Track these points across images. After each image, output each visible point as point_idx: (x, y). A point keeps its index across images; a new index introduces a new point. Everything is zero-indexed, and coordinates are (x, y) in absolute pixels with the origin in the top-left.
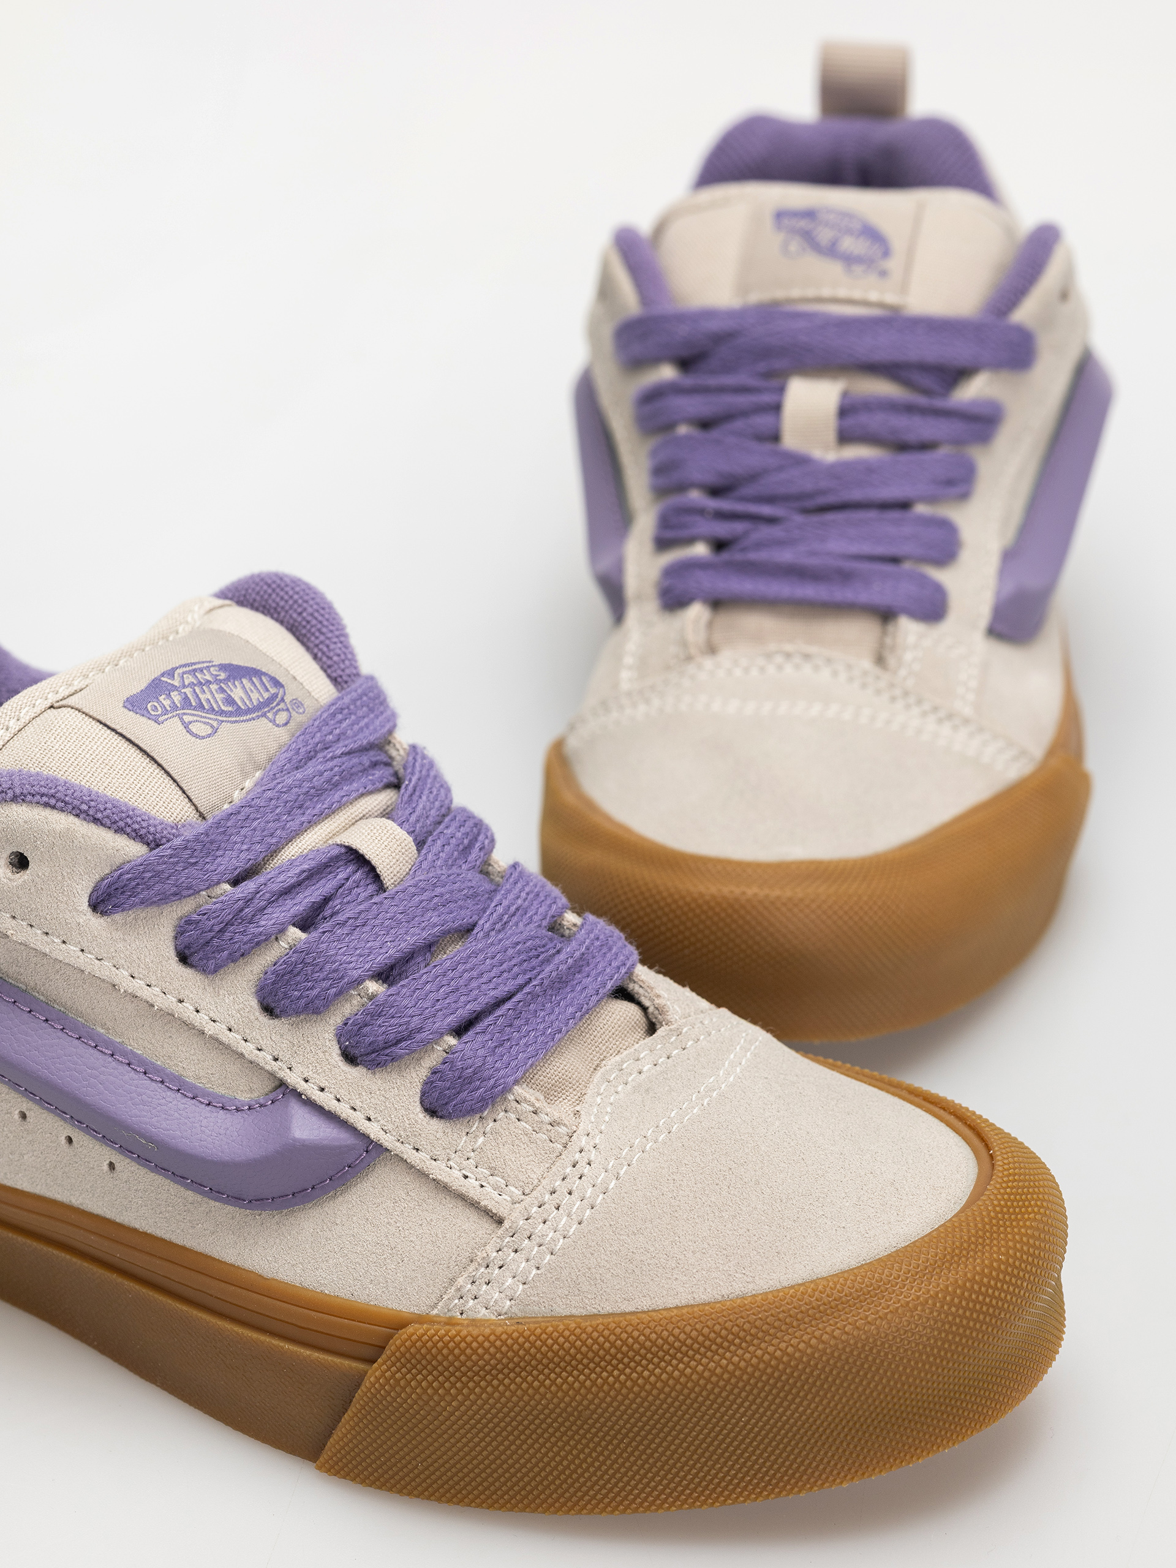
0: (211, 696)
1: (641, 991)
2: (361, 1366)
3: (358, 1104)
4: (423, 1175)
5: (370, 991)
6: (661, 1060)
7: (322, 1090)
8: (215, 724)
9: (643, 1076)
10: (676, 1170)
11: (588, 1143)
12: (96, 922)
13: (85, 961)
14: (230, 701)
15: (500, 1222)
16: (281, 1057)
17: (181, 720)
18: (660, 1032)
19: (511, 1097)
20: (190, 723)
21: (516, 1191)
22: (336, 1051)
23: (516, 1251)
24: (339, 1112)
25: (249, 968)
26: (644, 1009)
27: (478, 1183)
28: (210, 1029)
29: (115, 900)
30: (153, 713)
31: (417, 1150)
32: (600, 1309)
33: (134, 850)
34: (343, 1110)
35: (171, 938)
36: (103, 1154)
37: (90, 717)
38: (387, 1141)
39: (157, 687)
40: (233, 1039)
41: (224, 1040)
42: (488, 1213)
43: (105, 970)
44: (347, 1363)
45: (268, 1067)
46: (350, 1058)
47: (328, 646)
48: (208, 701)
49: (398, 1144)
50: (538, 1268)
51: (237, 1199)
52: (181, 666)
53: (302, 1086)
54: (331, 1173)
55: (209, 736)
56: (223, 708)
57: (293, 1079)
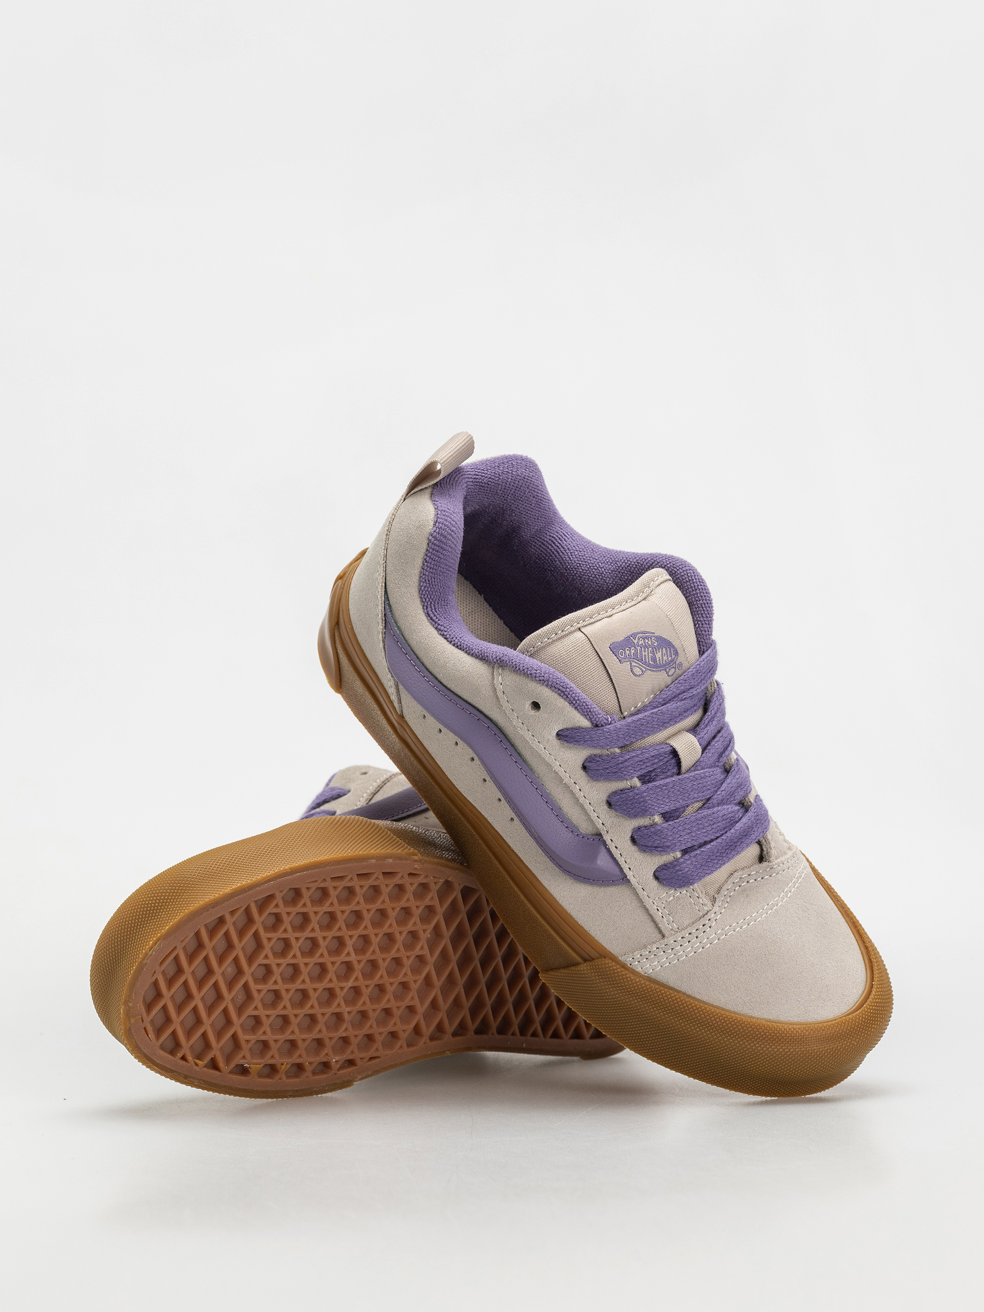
0: (647, 654)
1: (765, 843)
2: (580, 960)
3: (628, 861)
4: (641, 901)
5: (655, 821)
6: (759, 879)
7: (616, 847)
8: (644, 670)
9: (748, 885)
10: (743, 946)
11: (713, 918)
12: (555, 742)
13: (543, 753)
14: (654, 659)
15: (663, 936)
16: (605, 825)
17: (631, 664)
18: (764, 864)
19: (691, 887)
20: (634, 666)
21: (676, 926)
22: (630, 835)
23: (664, 952)
24: (619, 861)
25: (609, 785)
26: (762, 850)
27: (661, 915)
28: (582, 800)
29: (567, 739)
30: (620, 656)
31: (643, 890)
32: (687, 991)
33: (585, 723)
34: (621, 861)
35: (583, 759)
36: (510, 813)
37: (591, 643)
38: (633, 880)
39: (628, 642)
40: (590, 809)
41: (586, 807)
42: (660, 932)
43: (548, 759)
44: (574, 955)
45: (598, 826)
46: (633, 840)
47: (702, 624)
48: (645, 655)
49: (637, 884)
50: (670, 963)
51: (560, 866)
52: (639, 633)
53: (608, 842)
54: (604, 880)
55: (639, 676)
56: (650, 662)
57: (607, 838)
